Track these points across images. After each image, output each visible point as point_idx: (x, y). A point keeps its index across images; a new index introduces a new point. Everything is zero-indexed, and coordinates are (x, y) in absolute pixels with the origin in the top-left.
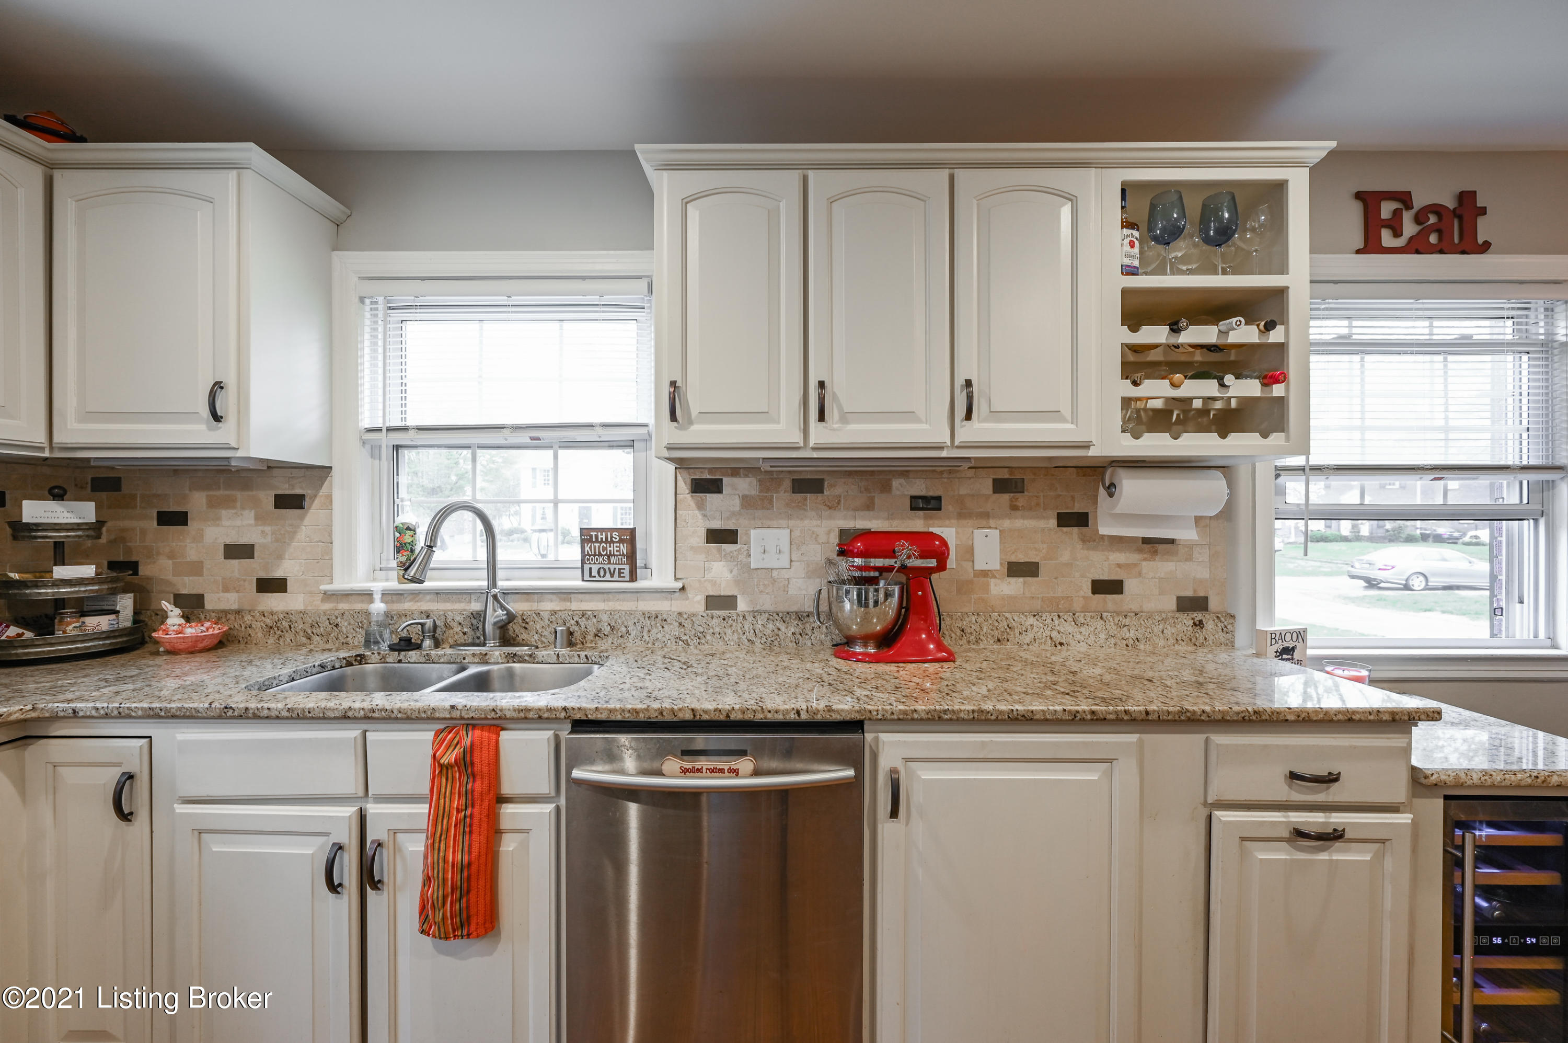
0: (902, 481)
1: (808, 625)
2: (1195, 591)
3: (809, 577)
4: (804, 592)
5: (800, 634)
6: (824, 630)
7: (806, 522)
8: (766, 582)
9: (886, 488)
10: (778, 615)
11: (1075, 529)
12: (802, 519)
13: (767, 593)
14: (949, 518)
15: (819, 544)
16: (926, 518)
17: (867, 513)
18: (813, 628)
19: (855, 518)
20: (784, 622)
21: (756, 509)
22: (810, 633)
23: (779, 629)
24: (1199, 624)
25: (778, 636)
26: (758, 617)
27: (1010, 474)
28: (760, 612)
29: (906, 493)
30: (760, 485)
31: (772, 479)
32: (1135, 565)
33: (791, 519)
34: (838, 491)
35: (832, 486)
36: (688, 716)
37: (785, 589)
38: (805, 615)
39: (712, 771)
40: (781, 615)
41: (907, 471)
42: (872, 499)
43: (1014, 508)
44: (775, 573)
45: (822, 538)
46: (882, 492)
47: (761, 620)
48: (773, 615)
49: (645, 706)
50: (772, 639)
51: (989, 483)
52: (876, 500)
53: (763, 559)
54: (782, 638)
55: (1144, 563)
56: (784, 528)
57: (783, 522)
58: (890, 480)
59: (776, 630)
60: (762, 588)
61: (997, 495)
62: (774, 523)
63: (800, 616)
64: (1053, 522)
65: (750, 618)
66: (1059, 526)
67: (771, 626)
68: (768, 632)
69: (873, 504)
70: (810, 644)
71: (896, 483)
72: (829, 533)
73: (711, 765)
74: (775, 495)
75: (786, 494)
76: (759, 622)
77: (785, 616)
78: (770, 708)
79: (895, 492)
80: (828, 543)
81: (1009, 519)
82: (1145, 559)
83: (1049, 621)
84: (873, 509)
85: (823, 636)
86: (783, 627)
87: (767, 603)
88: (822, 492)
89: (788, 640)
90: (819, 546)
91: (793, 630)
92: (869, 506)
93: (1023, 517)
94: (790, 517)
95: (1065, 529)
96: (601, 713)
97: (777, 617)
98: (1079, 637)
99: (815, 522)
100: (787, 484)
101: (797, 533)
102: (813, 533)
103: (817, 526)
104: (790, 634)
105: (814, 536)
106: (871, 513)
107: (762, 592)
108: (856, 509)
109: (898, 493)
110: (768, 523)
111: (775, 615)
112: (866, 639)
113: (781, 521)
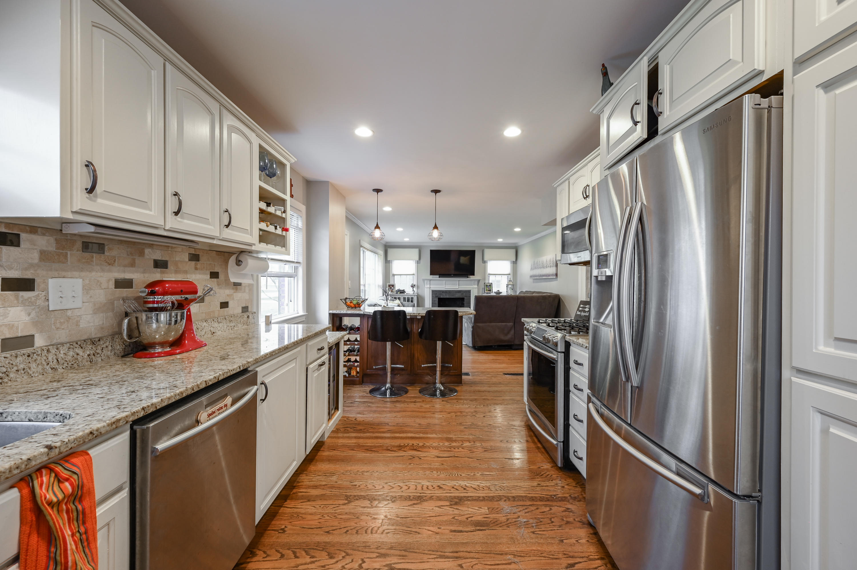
0: (150, 250)
1: (99, 347)
2: (246, 304)
3: (95, 313)
4: (92, 324)
5: (94, 355)
6: (110, 348)
7: (94, 273)
8: (62, 321)
9: (142, 254)
10: (77, 343)
11: (215, 279)
12: (90, 271)
13: (63, 329)
14: (171, 273)
15: (102, 289)
16: (162, 273)
17: (131, 269)
18: (103, 348)
19: (124, 272)
20: (82, 348)
21: (54, 262)
22: (100, 352)
23: (78, 354)
24: (248, 317)
25: (77, 359)
26: (61, 348)
27: (195, 252)
28: (62, 344)
29: (152, 258)
30: (56, 243)
31: (67, 239)
32: (232, 295)
33: (82, 271)
34: (115, 253)
35: (110, 249)
36: (203, 386)
37: (77, 325)
38: (97, 340)
39: (218, 410)
40: (79, 343)
41: (152, 244)
42: (134, 260)
43: (196, 269)
44: (69, 313)
45: (104, 285)
46: (139, 256)
47: (63, 350)
48: (72, 344)
49: (185, 389)
50: (72, 363)
51: (187, 255)
52: (137, 261)
53: (61, 302)
54: (80, 360)
55: (234, 294)
56: (77, 278)
57: (76, 274)
58: (144, 249)
59: (75, 356)
60: (58, 325)
61: (190, 262)
62: (69, 274)
63: (93, 342)
64: (209, 276)
65: (53, 350)
66: (210, 278)
67: (71, 353)
68: (69, 358)
69: (135, 263)
70: (100, 360)
71: (147, 251)
72: (109, 281)
73: (217, 407)
74: (69, 253)
75: (78, 252)
76: (62, 352)
77: (81, 344)
78: (232, 369)
79: (147, 257)
80: (108, 288)
81: (195, 274)
82: (234, 292)
83: (210, 323)
84: (135, 267)
85: (109, 352)
86: (80, 351)
87: (62, 336)
88: (104, 253)
89: (84, 361)
90: (102, 291)
91: (88, 353)
92: (132, 265)
93: (200, 274)
94: (82, 270)
95: (213, 279)
96: (164, 402)
97: (77, 346)
98: (219, 328)
99: (99, 274)
100: (79, 245)
101: (87, 282)
102: (98, 281)
103: (101, 276)
104: (86, 356)
105: (99, 283)
106: (134, 269)
107: (58, 328)
108: (125, 266)
109: (148, 257)
110: (64, 274)
111: (74, 344)
112: (162, 344)
113: (75, 273)
